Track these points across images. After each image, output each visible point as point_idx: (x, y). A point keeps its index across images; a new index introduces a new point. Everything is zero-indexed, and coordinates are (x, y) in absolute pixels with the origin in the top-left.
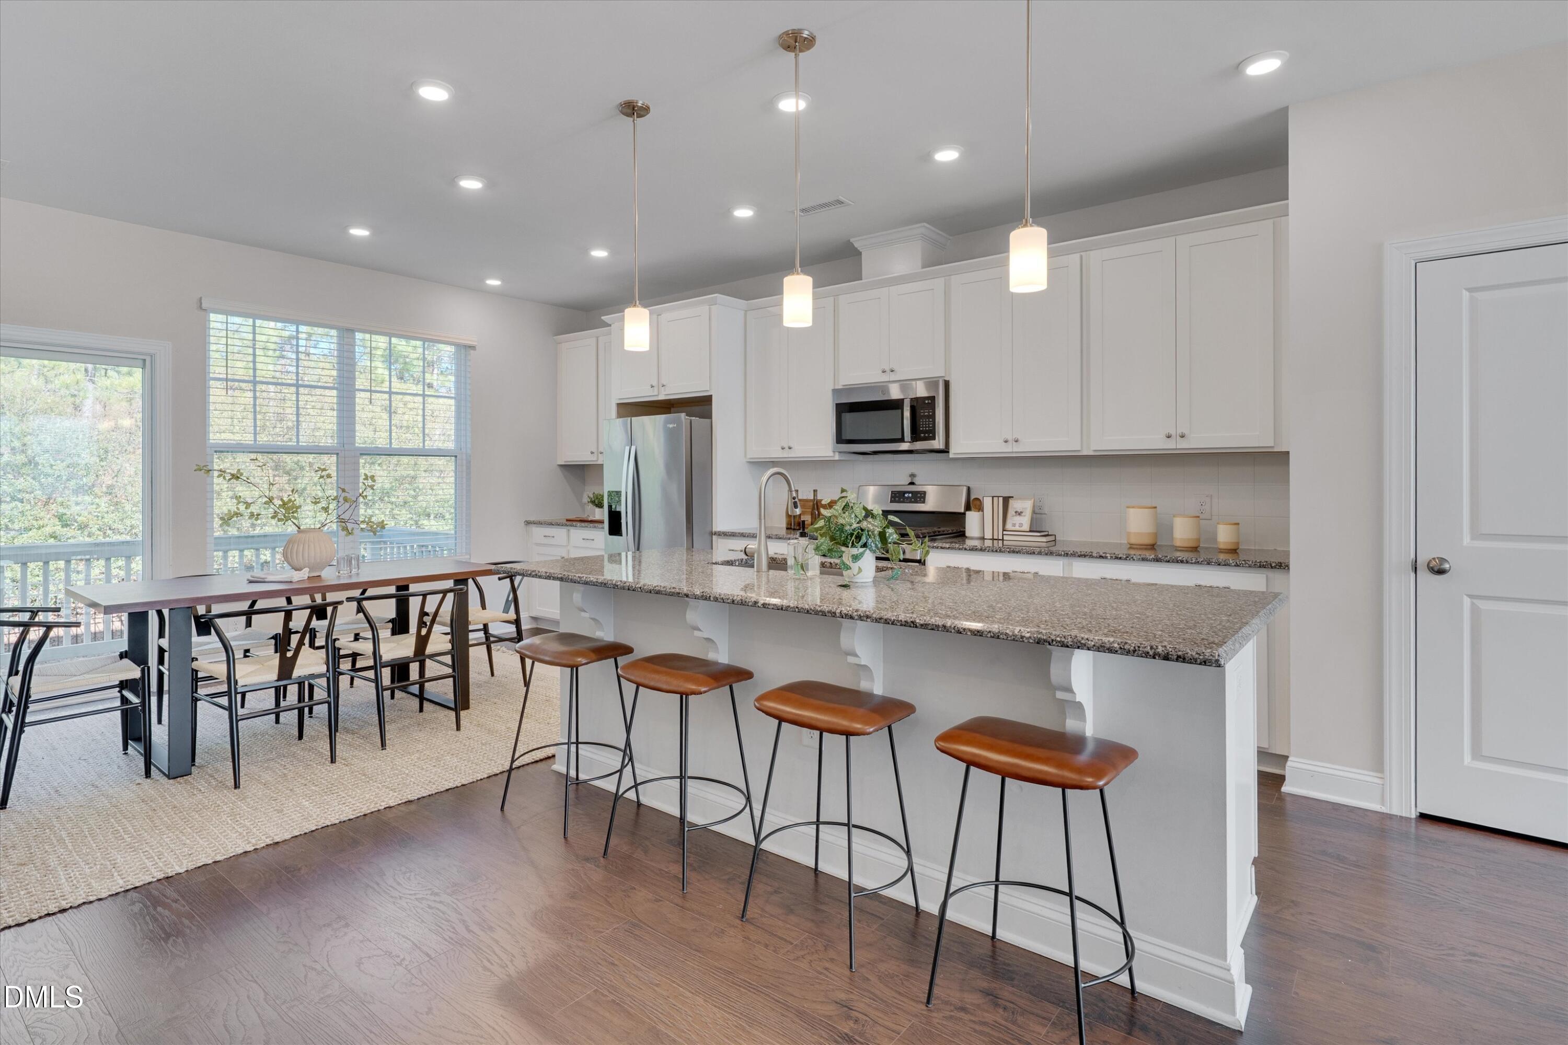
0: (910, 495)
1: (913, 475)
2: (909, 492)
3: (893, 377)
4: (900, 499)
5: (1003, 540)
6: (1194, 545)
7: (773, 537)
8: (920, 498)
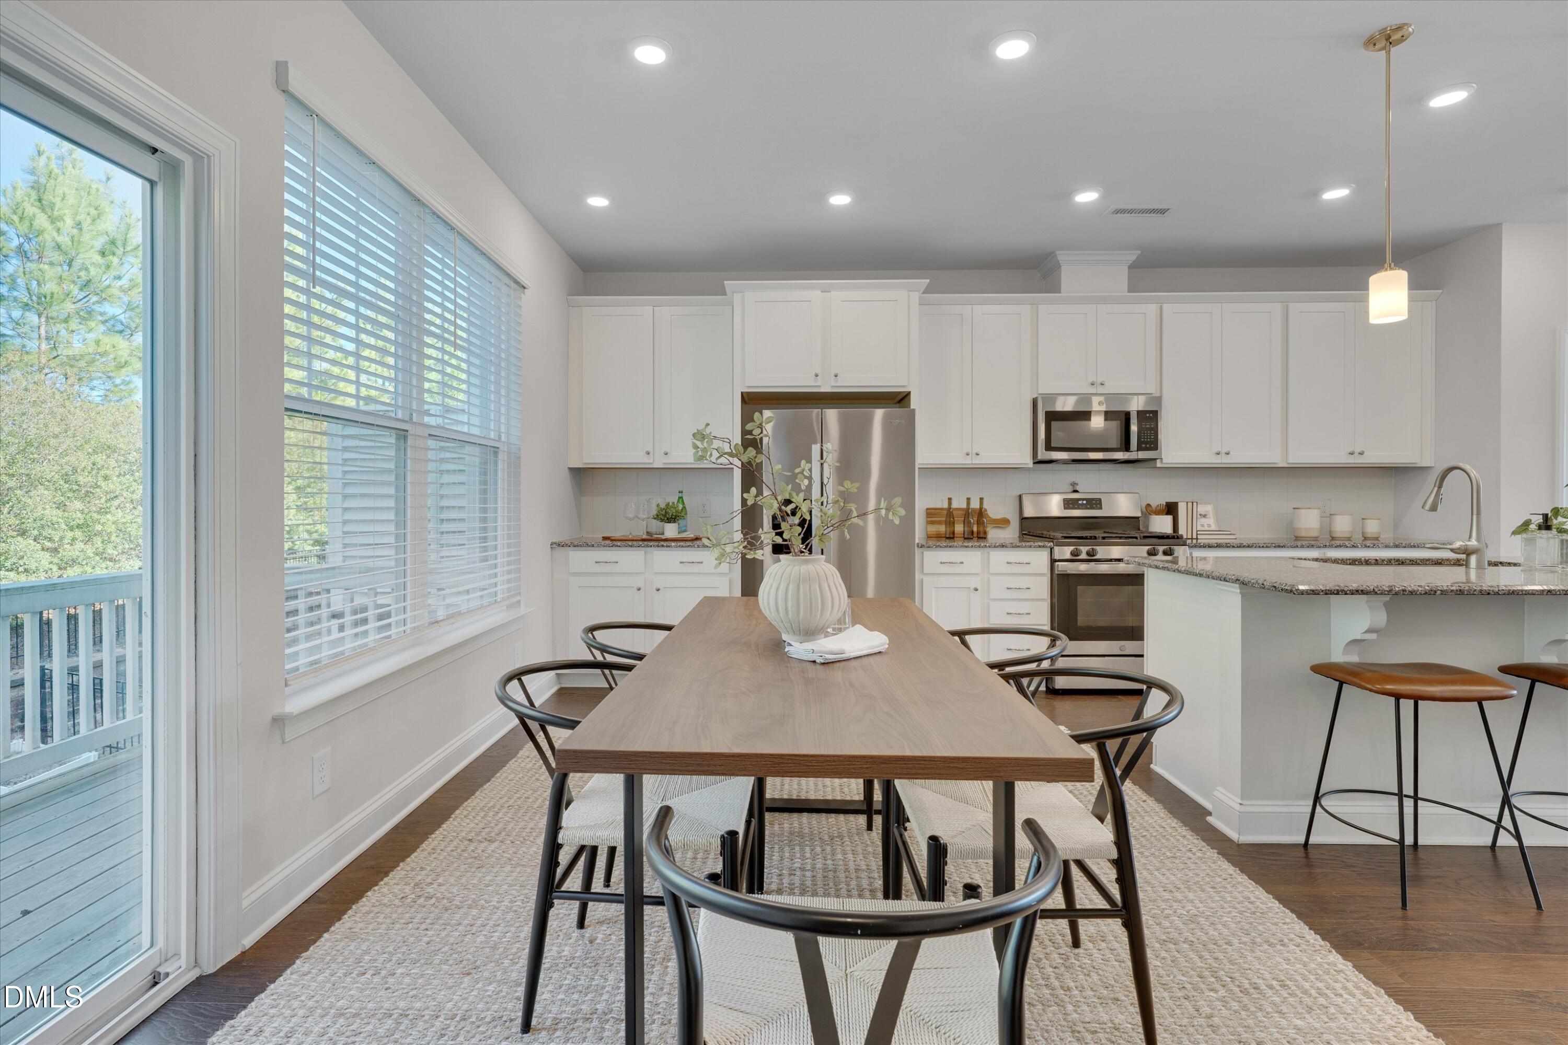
0: (1085, 502)
1: (1074, 484)
2: (1083, 500)
3: (1101, 390)
4: (1074, 506)
5: (1197, 539)
6: (1349, 536)
7: (1009, 545)
8: (1096, 504)
